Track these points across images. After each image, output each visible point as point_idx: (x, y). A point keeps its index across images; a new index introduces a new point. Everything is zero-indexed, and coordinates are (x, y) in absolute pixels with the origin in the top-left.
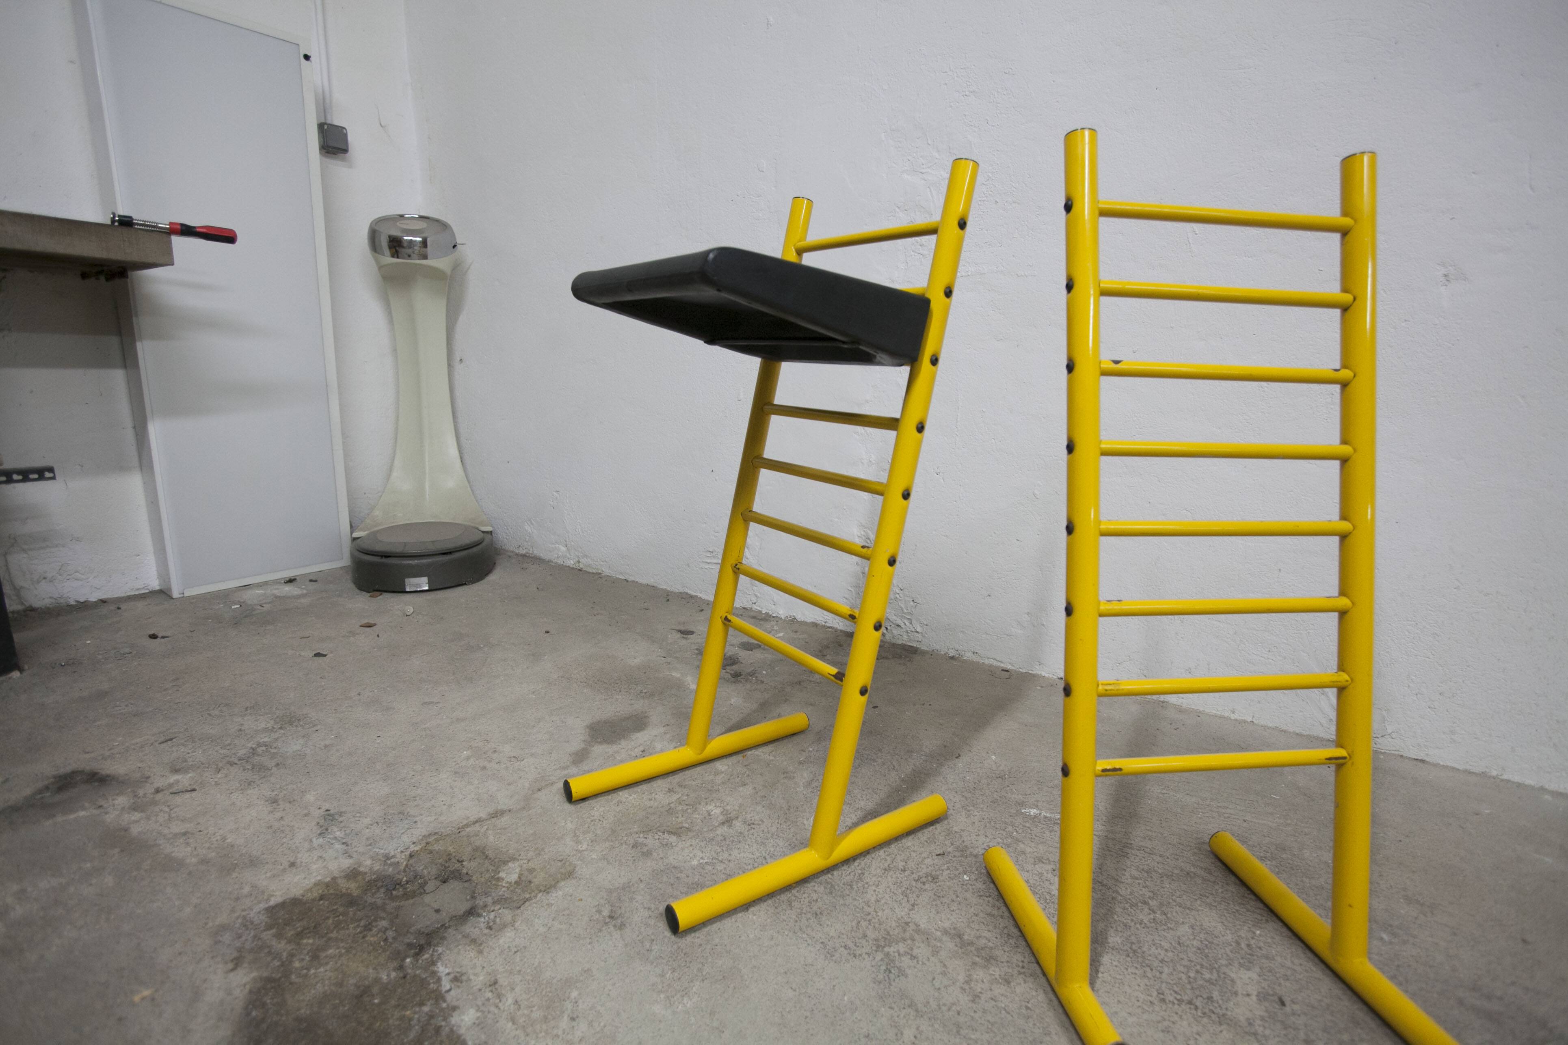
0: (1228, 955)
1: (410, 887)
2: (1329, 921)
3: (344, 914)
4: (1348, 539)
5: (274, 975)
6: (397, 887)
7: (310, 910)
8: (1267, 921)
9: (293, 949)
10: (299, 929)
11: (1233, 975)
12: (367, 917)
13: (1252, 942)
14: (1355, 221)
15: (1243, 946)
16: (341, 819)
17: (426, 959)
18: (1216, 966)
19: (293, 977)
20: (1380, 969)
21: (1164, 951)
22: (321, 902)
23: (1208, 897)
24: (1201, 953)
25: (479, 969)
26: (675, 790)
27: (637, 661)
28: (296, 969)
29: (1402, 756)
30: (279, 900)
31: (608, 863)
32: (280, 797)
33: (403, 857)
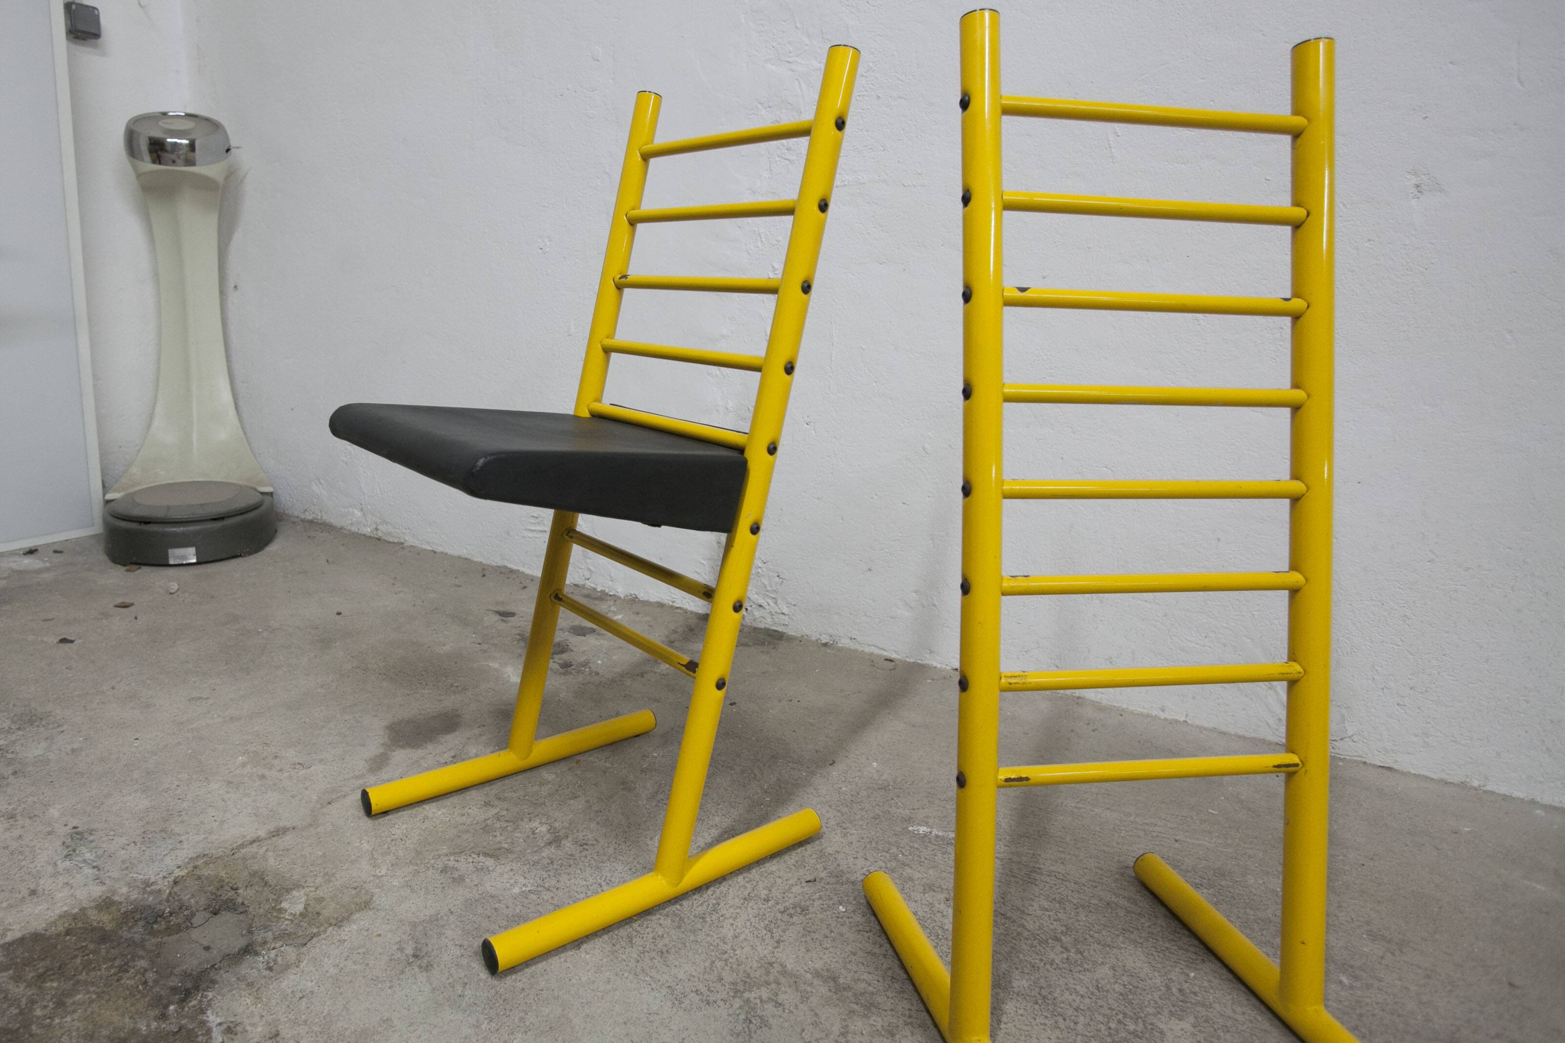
0: (1156, 1003)
1: (174, 920)
2: (1278, 961)
3: (96, 952)
4: (1300, 502)
5: (11, 1026)
6: (159, 919)
7: (55, 947)
8: (1203, 961)
9: (33, 995)
10: (40, 971)
11: (1162, 1026)
12: (123, 955)
13: (1186, 986)
14: (1309, 120)
15: (1174, 990)
16: (91, 838)
17: (194, 1006)
18: (1143, 1015)
19: (34, 1027)
20: (1338, 1018)
21: (1079, 997)
22: (68, 938)
23: (1132, 932)
24: (1124, 999)
25: (256, 1019)
26: (492, 803)
27: (447, 648)
28: (38, 1018)
29: (1365, 763)
30: (18, 935)
31: (413, 891)
32: (18, 811)
33: (166, 884)
